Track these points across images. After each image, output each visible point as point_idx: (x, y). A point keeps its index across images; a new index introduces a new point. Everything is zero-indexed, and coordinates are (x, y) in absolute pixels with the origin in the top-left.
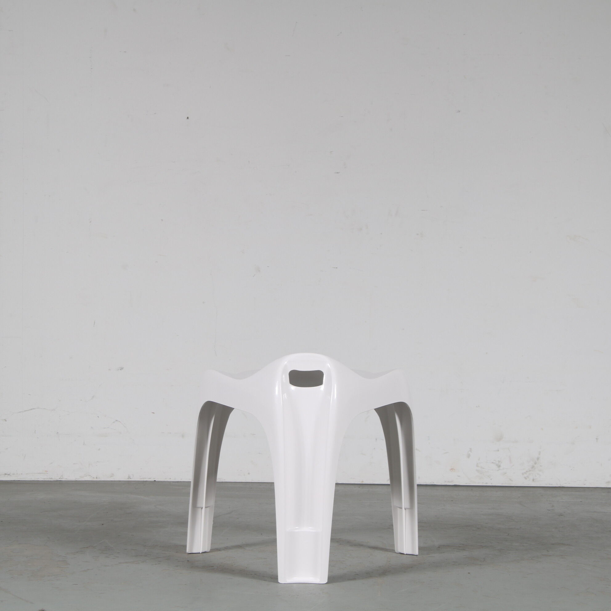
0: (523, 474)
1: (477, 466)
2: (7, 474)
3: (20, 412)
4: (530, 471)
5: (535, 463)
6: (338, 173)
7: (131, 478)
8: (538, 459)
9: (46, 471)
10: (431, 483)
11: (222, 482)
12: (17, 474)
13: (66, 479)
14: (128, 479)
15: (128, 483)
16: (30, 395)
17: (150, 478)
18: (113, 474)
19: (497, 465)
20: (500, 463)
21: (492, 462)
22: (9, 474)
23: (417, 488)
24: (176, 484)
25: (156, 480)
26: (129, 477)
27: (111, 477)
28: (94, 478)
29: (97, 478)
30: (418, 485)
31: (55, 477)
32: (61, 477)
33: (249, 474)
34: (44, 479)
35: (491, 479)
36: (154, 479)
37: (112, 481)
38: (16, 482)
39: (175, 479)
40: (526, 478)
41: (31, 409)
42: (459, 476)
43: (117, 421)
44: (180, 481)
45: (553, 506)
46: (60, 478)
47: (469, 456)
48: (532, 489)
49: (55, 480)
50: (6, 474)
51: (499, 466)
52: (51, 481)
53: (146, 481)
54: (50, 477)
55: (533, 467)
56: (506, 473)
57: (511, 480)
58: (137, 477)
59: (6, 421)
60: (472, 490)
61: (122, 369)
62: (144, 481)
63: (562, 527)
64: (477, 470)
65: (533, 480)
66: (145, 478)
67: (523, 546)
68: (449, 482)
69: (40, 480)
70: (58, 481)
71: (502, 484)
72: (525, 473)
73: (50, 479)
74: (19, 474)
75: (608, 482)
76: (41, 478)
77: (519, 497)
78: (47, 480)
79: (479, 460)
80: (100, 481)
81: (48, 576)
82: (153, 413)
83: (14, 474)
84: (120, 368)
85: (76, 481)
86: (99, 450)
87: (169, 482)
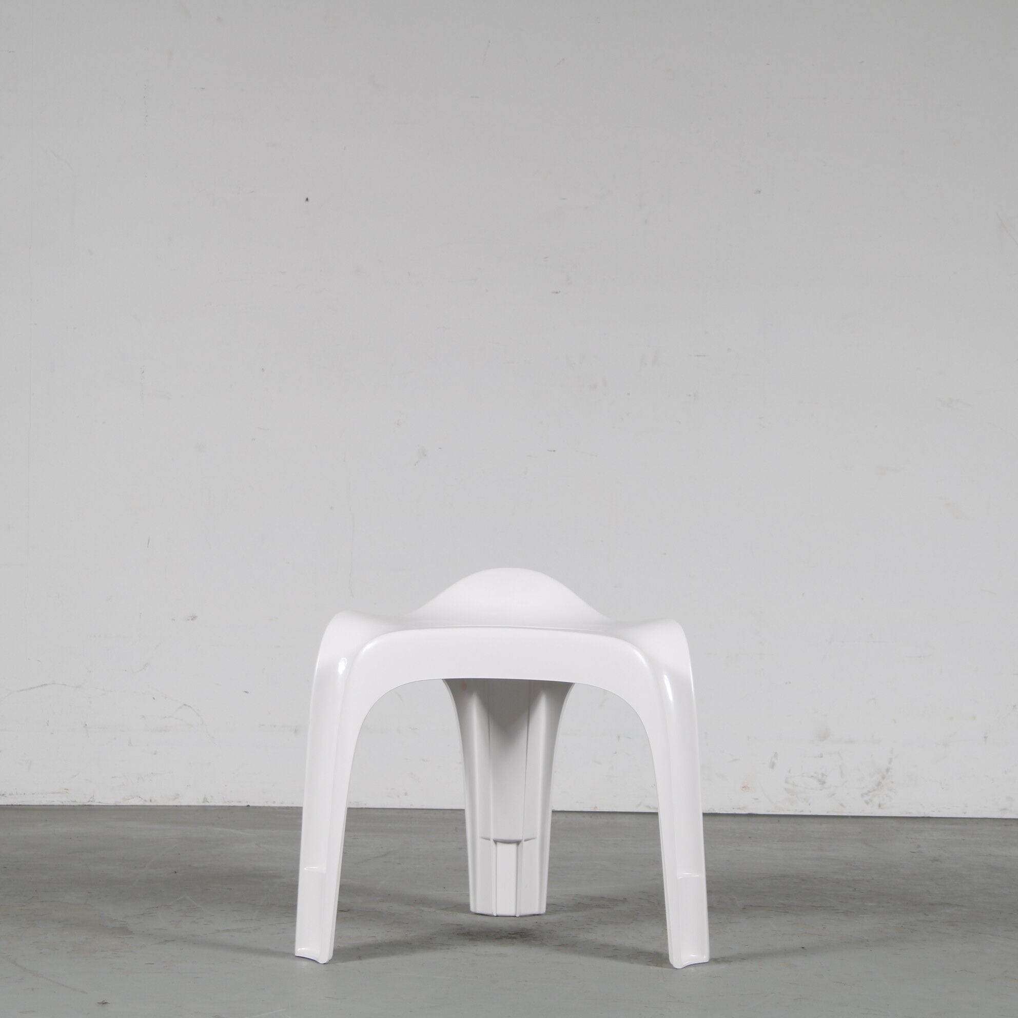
0: (862, 795)
1: (786, 782)
3: (22, 690)
4: (874, 790)
5: (883, 778)
6: (557, 293)
8: (888, 770)
9: (65, 789)
10: (709, 810)
11: (362, 808)
12: (17, 794)
13: (100, 802)
14: (203, 802)
15: (205, 809)
16: (39, 661)
17: (240, 802)
18: (178, 795)
19: (820, 781)
20: (825, 777)
21: (812, 776)
22: (3, 795)
24: (285, 811)
25: (251, 804)
26: (205, 800)
27: (175, 799)
28: (146, 801)
29: (151, 801)
31: (80, 799)
32: (91, 800)
33: (406, 794)
34: (62, 802)
35: (809, 805)
36: (247, 802)
37: (176, 806)
38: (15, 807)
39: (282, 803)
40: (867, 803)
41: (41, 686)
42: (756, 799)
43: (185, 705)
44: (291, 807)
45: (919, 846)
46: (89, 801)
47: (773, 765)
48: (877, 821)
49: (81, 804)
51: (823, 783)
52: (74, 806)
53: (234, 806)
55: (879, 784)
56: (833, 794)
57: (842, 805)
58: (217, 801)
60: (779, 821)
61: (194, 618)
62: (229, 806)
63: (941, 878)
64: (786, 789)
65: (880, 806)
66: (232, 802)
67: (883, 907)
68: (739, 808)
69: (56, 803)
70: (85, 805)
71: (828, 812)
72: (867, 794)
73: (72, 801)
74: (21, 795)
75: (1005, 809)
76: (57, 800)
77: (860, 833)
78: (68, 804)
79: (789, 771)
80: (157, 806)
81: (102, 951)
82: (246, 692)
83: (11, 794)
84: (191, 617)
85: (116, 806)
86: (155, 754)
87: (273, 808)
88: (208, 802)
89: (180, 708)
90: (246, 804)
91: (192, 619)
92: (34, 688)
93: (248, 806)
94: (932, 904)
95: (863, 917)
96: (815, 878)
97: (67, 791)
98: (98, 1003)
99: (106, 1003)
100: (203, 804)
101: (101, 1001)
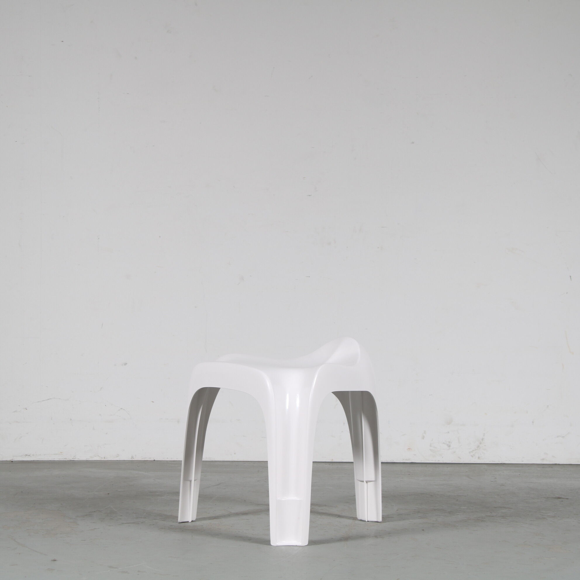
0: (470, 452)
1: (431, 446)
2: (28, 455)
3: (39, 402)
4: (476, 450)
5: (480, 443)
6: (309, 196)
7: (134, 457)
8: (483, 439)
9: (61, 452)
10: (391, 461)
11: (213, 461)
12: (36, 455)
13: (78, 459)
14: (131, 458)
15: (132, 462)
16: (47, 387)
17: (150, 458)
18: (119, 455)
19: (447, 445)
20: (450, 443)
21: (444, 443)
22: (29, 455)
23: (381, 466)
24: (172, 462)
25: (155, 460)
26: (132, 457)
27: (117, 457)
28: (102, 458)
29: (104, 458)
30: (382, 463)
31: (69, 457)
32: (74, 458)
33: (235, 454)
34: (59, 459)
35: (443, 458)
36: (154, 458)
37: (118, 460)
38: (35, 461)
39: (172, 459)
40: (472, 456)
41: (48, 399)
42: (415, 455)
43: (122, 409)
44: (176, 461)
45: (496, 478)
46: (73, 458)
47: (423, 438)
48: (473, 465)
49: (69, 460)
50: (26, 455)
51: (449, 446)
52: (65, 461)
53: (147, 460)
54: (65, 458)
55: (478, 447)
56: (455, 452)
57: (459, 457)
58: (139, 457)
59: (27, 409)
60: (426, 466)
61: (126, 364)
62: (145, 460)
63: (504, 494)
64: (430, 450)
65: (479, 458)
66: (146, 458)
67: (470, 509)
68: (406, 460)
69: (56, 459)
70: (71, 460)
71: (452, 461)
72: (472, 452)
73: (64, 459)
74: (38, 455)
75: (543, 459)
76: (57, 458)
77: (467, 472)
78: (62, 460)
79: (432, 441)
80: (108, 461)
81: (61, 534)
82: (153, 402)
83: (33, 455)
84: (125, 363)
85: (87, 460)
86: (106, 434)
87: (167, 461)
88: (134, 458)
89: (119, 410)
90: (154, 459)
91: (125, 365)
92: (44, 400)
93: (154, 460)
94: (495, 508)
95: (458, 515)
96: (438, 495)
97: (62, 453)
98: (52, 560)
99: (55, 560)
100: (131, 460)
101: (53, 559)
